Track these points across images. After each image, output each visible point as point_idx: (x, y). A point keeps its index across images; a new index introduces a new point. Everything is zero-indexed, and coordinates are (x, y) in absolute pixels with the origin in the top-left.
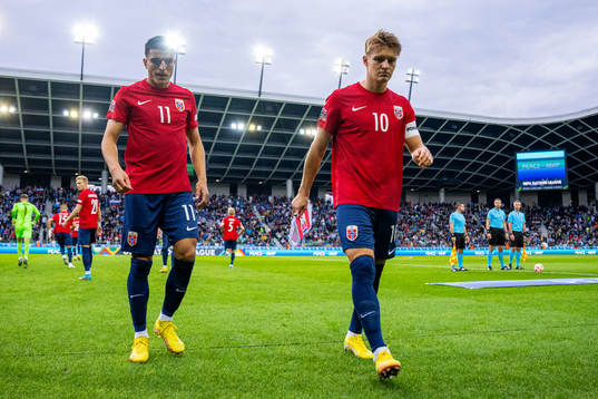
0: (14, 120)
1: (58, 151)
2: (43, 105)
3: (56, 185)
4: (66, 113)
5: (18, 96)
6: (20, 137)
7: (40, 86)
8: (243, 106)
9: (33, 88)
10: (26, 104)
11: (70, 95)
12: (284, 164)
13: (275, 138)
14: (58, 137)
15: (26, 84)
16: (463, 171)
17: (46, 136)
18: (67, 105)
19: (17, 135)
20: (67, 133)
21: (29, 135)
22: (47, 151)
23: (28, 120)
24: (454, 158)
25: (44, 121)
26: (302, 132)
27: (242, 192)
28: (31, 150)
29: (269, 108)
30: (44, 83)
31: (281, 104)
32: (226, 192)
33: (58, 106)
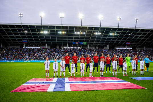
0: (48, 34)
1: (58, 40)
2: (54, 31)
3: (58, 47)
4: (59, 32)
5: (49, 29)
6: (50, 38)
7: (53, 27)
8: (97, 29)
9: (52, 28)
10: (51, 31)
11: (60, 28)
12: (106, 41)
13: (104, 36)
14: (58, 38)
15: (51, 27)
16: (150, 42)
17: (55, 37)
18: (59, 31)
19: (49, 37)
20: (59, 37)
21: (52, 37)
22: (55, 40)
23: (52, 34)
24: (148, 39)
25: (55, 34)
26: (110, 34)
27: (97, 48)
28: (52, 40)
29: (103, 29)
30: (54, 26)
31: (105, 28)
32: (94, 48)
33: (57, 31)
